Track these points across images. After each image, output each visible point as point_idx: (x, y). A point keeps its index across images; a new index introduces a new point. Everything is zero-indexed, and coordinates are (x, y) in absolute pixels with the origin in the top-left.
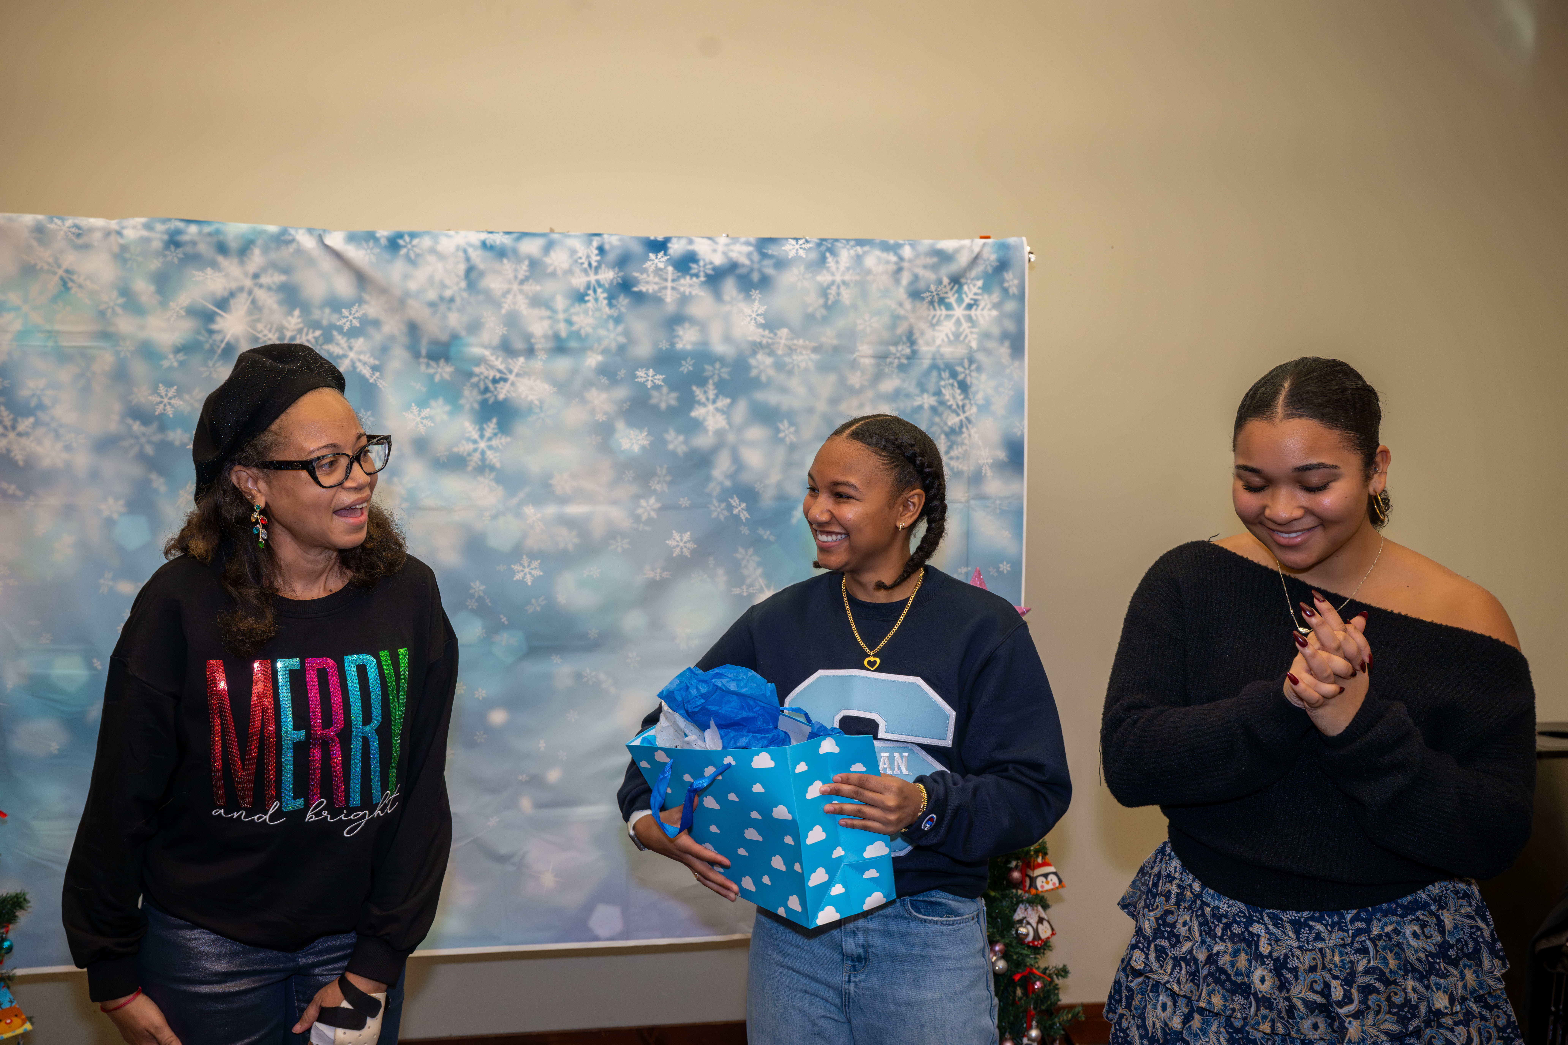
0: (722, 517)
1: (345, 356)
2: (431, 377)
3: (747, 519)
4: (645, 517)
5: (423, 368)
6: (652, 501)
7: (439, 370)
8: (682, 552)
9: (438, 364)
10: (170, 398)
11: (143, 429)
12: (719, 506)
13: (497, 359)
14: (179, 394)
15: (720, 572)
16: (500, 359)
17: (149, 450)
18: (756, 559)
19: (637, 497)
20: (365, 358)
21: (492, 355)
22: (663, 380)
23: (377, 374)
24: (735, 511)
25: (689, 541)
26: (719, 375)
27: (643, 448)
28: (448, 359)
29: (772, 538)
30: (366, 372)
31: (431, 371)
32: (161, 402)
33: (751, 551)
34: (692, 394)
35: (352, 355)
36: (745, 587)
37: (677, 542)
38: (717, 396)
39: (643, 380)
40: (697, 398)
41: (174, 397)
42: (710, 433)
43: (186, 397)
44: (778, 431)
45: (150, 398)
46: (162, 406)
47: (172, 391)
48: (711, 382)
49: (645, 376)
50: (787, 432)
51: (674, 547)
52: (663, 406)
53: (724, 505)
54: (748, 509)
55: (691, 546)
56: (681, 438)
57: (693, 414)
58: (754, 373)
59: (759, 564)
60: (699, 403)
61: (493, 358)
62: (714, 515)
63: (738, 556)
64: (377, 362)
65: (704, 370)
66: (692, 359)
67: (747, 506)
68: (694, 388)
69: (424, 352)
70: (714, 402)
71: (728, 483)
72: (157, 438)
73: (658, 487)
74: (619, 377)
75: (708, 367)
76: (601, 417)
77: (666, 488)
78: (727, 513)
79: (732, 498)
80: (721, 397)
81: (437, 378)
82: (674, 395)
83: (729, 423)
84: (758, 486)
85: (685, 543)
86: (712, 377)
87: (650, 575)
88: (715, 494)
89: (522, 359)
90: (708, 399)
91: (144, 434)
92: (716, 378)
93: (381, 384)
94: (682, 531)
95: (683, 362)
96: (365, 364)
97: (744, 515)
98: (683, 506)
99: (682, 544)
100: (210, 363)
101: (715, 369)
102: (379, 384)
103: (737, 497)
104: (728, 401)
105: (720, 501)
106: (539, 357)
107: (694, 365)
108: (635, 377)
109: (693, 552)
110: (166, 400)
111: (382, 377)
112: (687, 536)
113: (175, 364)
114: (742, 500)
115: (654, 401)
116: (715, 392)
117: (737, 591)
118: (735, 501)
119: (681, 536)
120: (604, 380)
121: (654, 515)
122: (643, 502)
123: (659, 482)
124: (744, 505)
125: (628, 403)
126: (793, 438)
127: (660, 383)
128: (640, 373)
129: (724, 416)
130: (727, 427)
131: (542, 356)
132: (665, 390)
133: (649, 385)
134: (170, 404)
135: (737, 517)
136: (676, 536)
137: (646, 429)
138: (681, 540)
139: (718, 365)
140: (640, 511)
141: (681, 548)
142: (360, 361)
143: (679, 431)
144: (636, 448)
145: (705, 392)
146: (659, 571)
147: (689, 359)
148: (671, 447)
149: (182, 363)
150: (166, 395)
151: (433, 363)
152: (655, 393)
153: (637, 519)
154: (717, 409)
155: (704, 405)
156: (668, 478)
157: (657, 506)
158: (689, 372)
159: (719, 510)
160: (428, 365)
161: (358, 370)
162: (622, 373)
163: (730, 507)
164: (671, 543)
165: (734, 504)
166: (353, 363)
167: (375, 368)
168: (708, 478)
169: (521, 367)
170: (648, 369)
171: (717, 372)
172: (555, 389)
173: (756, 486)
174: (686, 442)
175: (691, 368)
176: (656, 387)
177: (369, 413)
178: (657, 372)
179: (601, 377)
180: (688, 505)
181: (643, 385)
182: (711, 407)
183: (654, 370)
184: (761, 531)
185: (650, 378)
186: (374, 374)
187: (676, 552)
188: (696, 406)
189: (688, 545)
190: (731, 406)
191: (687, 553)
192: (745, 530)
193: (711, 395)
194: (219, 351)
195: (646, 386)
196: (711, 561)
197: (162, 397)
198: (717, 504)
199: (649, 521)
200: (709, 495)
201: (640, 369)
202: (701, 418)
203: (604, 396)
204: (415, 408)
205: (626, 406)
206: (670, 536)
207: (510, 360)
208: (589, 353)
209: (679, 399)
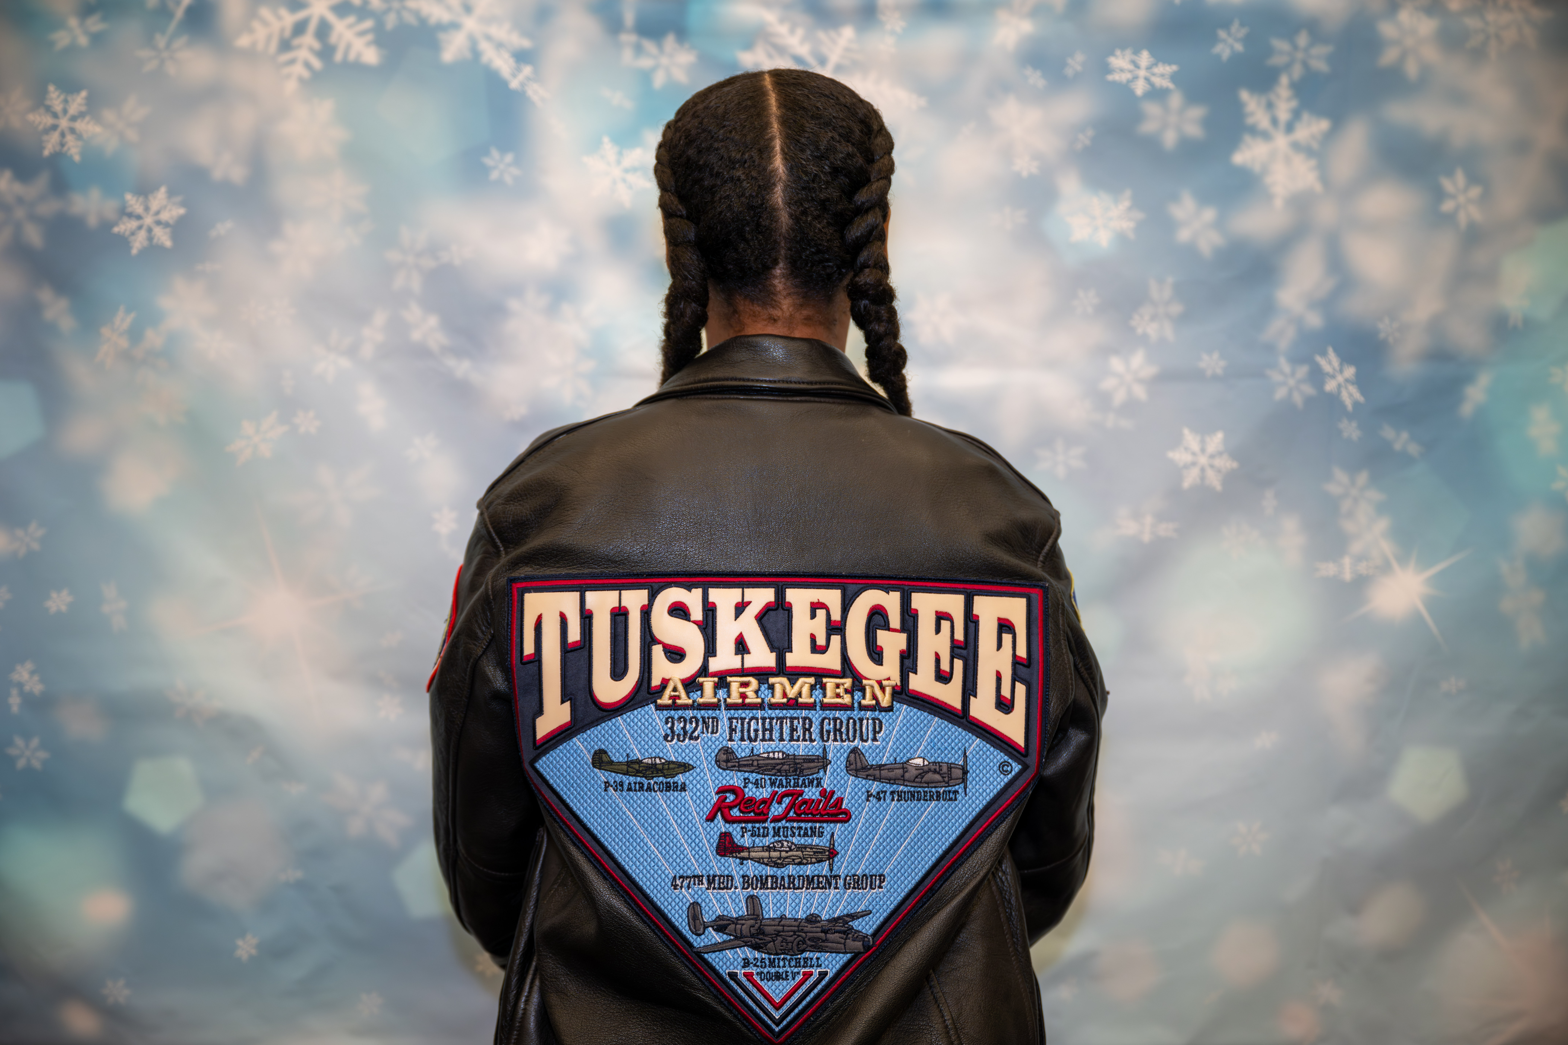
0: (1298, 399)
1: (455, 26)
2: (646, 76)
3: (1356, 404)
4: (1120, 397)
5: (627, 55)
6: (1138, 359)
7: (664, 61)
8: (1203, 478)
9: (660, 47)
10: (74, 119)
11: (18, 188)
12: (1293, 374)
13: (792, 31)
14: (92, 109)
15: (1290, 524)
16: (800, 32)
17: (34, 236)
18: (1375, 495)
19: (1104, 351)
20: (501, 32)
21: (782, 21)
22: (1174, 78)
23: (527, 70)
24: (1330, 386)
25: (1220, 454)
26: (1305, 64)
27: (1121, 238)
28: (682, 33)
29: (1414, 449)
30: (502, 64)
31: (645, 63)
32: (54, 127)
33: (1363, 477)
34: (1237, 111)
35: (470, 24)
36: (1347, 561)
37: (1194, 454)
38: (1296, 115)
39: (1123, 77)
40: (1250, 121)
41: (81, 115)
42: (1278, 203)
43: (109, 115)
44: (1439, 195)
45: (31, 117)
46: (55, 137)
47: (77, 103)
48: (1284, 80)
49: (1131, 67)
50: (1461, 199)
51: (1186, 467)
52: (1170, 139)
53: (1303, 371)
54: (1360, 381)
55: (1226, 463)
56: (1209, 214)
57: (1239, 158)
58: (1389, 57)
59: (1381, 509)
60: (1254, 131)
61: (783, 29)
62: (1280, 394)
63: (1333, 489)
64: (526, 43)
65: (1269, 51)
66: (1242, 25)
67: (1358, 375)
68: (1244, 95)
69: (629, 17)
70: (1290, 128)
71: (1315, 320)
72: (49, 208)
73: (1152, 330)
74: (1069, 72)
75: (1280, 45)
76: (1025, 166)
77: (1169, 332)
78: (1309, 390)
79: (1324, 354)
80: (1306, 116)
81: (659, 80)
82: (1197, 112)
83: (1325, 179)
84: (1385, 328)
85: (1212, 456)
86: (1287, 67)
87: (1129, 528)
88: (1284, 344)
89: (848, 33)
90: (1275, 122)
91: (20, 200)
92: (1297, 71)
93: (535, 92)
94: (1204, 430)
95: (1222, 34)
96: (499, 45)
97: (1351, 395)
98: (1209, 373)
99: (1203, 460)
100: (161, 41)
101: (1295, 47)
102: (530, 93)
103: (1336, 350)
104: (1324, 125)
105: (1296, 360)
106: (888, 27)
107: (1247, 40)
108: (1107, 69)
109: (1229, 478)
110: (64, 123)
111: (537, 77)
112: (1216, 441)
113: (83, 41)
114: (1346, 359)
115: (1148, 127)
116: (1294, 104)
117: (1329, 569)
118: (1330, 363)
119: (1203, 442)
120: (1036, 79)
121: (1140, 392)
122: (1116, 364)
123: (1154, 318)
124: (1350, 371)
125: (1090, 133)
126: (1475, 213)
127: (1166, 83)
128: (1120, 61)
129: (1313, 162)
130: (1318, 188)
131: (894, 23)
132: (1176, 100)
133: (1140, 88)
134: (72, 131)
135: (1333, 401)
136: (1191, 440)
137: (1128, 193)
138: (1203, 450)
139: (1303, 40)
140: (1108, 384)
141: (1203, 470)
142: (488, 38)
143: (1204, 198)
144: (1104, 239)
145: (1270, 106)
146: (1149, 520)
147: (1235, 27)
148: (1184, 235)
149: (97, 39)
150: (65, 111)
151: (649, 46)
152: (1152, 109)
153: (1102, 401)
154: (1296, 146)
155: (1266, 136)
156: (1176, 309)
157: (1150, 371)
158: (1235, 58)
159: (1292, 382)
160: (639, 50)
161: (485, 59)
162: (1076, 62)
163: (1317, 376)
164: (1179, 456)
165: (1327, 368)
166: (473, 43)
167: (522, 57)
168: (1269, 309)
169: (847, 50)
170: (1137, 52)
171: (1300, 55)
172: (923, 102)
173: (1381, 326)
174: (1219, 224)
175: (1239, 47)
176: (1157, 94)
177: (509, 158)
178: (1159, 58)
179: (1029, 71)
180: (1219, 371)
181: (1125, 89)
182: (1281, 141)
183: (1153, 54)
184: (1388, 433)
185: (1142, 73)
186: (519, 70)
187: (1190, 479)
188: (1247, 138)
189: (1218, 462)
190: (1329, 137)
191: (1214, 481)
192: (1351, 430)
193: (1283, 112)
194: (180, 13)
195: (1132, 92)
196: (1269, 501)
197: (55, 115)
198: (1286, 367)
199: (1130, 407)
200: (1270, 348)
201: (1118, 52)
202: (1257, 168)
203: (1033, 116)
204: (609, 149)
205: (1085, 139)
206: (1177, 442)
207: (821, 35)
208: (1002, 15)
209: (1207, 123)
